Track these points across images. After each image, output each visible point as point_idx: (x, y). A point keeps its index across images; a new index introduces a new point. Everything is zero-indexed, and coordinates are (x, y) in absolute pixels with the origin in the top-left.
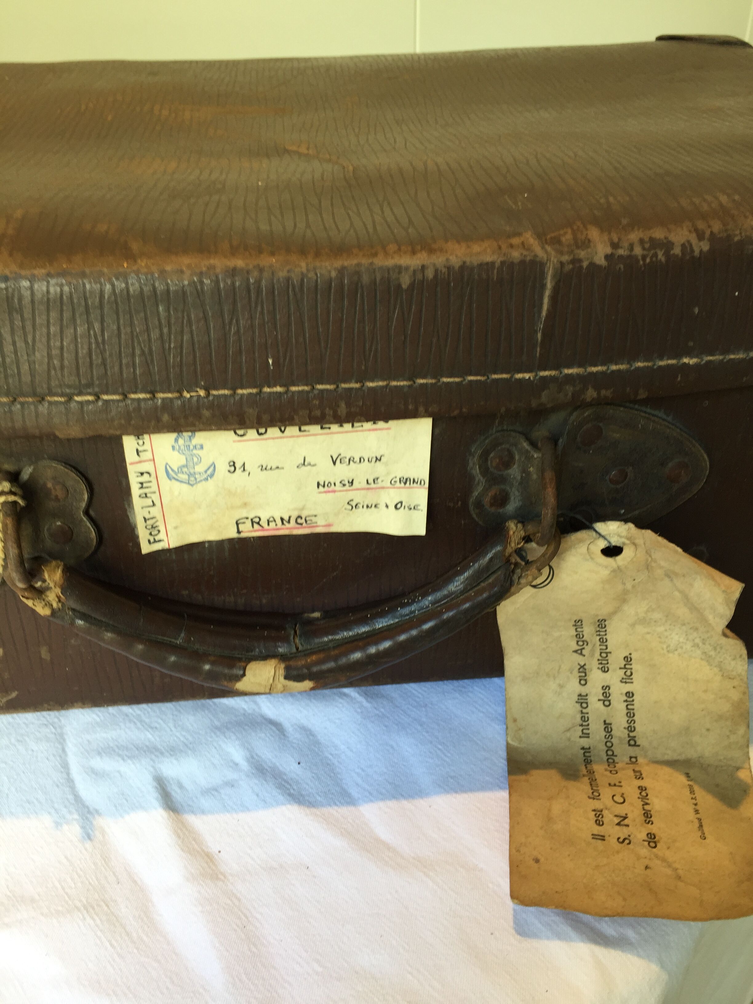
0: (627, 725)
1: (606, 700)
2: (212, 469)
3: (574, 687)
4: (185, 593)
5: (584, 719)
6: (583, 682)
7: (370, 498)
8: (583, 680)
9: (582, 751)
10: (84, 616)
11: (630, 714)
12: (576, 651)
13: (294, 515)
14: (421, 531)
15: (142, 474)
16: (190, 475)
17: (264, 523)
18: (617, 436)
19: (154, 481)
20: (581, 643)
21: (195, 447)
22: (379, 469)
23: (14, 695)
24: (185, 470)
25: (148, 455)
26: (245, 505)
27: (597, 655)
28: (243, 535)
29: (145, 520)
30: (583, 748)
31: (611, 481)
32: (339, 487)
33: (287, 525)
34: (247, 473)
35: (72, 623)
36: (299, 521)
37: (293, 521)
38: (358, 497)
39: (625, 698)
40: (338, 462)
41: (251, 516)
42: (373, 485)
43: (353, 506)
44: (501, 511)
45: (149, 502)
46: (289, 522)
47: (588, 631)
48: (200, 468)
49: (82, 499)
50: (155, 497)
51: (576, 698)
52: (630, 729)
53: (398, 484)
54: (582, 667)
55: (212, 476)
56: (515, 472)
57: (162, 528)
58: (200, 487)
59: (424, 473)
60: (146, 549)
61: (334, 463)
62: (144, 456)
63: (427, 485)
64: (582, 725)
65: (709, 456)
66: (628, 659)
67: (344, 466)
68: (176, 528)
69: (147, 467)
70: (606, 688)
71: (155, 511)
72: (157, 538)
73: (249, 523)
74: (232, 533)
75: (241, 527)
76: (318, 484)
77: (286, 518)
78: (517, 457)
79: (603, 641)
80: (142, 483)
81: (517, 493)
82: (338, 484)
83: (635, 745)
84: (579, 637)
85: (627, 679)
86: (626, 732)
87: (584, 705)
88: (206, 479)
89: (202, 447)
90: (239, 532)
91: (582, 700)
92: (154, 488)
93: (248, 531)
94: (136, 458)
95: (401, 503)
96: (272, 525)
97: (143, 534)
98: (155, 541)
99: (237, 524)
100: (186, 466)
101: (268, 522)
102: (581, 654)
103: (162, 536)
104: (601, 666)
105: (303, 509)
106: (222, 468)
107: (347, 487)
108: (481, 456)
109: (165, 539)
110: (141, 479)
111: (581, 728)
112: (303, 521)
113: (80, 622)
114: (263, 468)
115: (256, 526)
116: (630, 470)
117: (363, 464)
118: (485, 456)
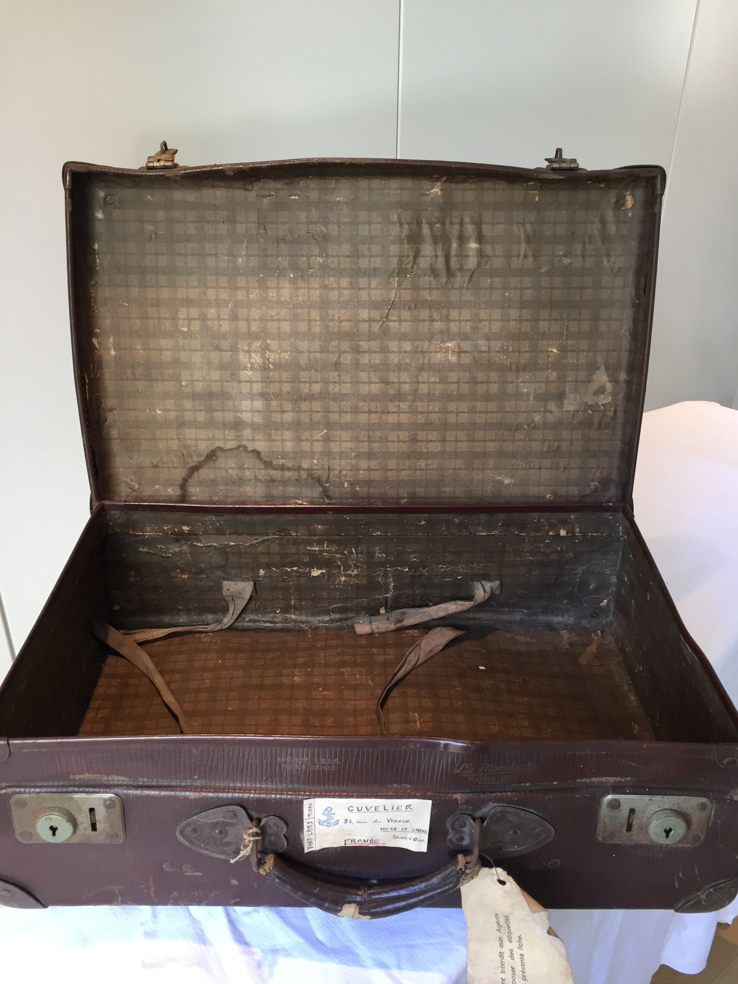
0: (522, 970)
1: (512, 956)
2: (338, 821)
3: (498, 948)
4: (319, 865)
5: (503, 964)
6: (501, 946)
7: (403, 835)
8: (501, 945)
9: (502, 980)
10: (279, 878)
11: (523, 965)
12: (497, 930)
13: (370, 839)
14: (425, 850)
15: (309, 823)
16: (328, 823)
17: (356, 841)
18: (512, 819)
19: (313, 826)
20: (499, 926)
21: (332, 814)
22: (408, 825)
23: (238, 900)
24: (326, 821)
25: (313, 816)
26: (349, 834)
27: (507, 932)
28: (347, 845)
29: (308, 840)
30: (502, 979)
31: (510, 834)
32: (390, 830)
33: (366, 843)
34: (351, 824)
35: (274, 880)
36: (372, 841)
37: (369, 841)
38: (397, 834)
39: (520, 957)
40: (390, 821)
41: (352, 838)
42: (404, 831)
43: (395, 837)
44: (461, 843)
45: (310, 833)
46: (367, 841)
47: (502, 921)
48: (332, 821)
49: (284, 831)
50: (313, 831)
51: (498, 954)
52: (523, 972)
53: (415, 831)
54: (500, 938)
55: (337, 824)
56: (466, 829)
57: (314, 843)
58: (331, 828)
59: (427, 828)
60: (306, 851)
61: (389, 822)
62: (311, 816)
63: (428, 833)
64: (501, 967)
65: (553, 828)
66: (520, 938)
67: (393, 823)
68: (319, 842)
69: (312, 820)
70: (511, 950)
71: (312, 836)
72: (311, 846)
73: (350, 841)
74: (343, 844)
75: (346, 842)
76: (381, 829)
77: (366, 840)
78: (468, 824)
79: (508, 927)
80: (308, 826)
81: (467, 838)
82: (389, 829)
83: (525, 980)
84: (498, 922)
85: (520, 947)
86: (521, 973)
87: (502, 958)
88: (334, 825)
89: (334, 814)
90: (345, 844)
91: (501, 955)
92: (313, 827)
93: (349, 844)
94: (308, 817)
95: (416, 838)
96: (360, 842)
97: (306, 845)
98: (310, 848)
99: (345, 841)
100: (327, 820)
101: (358, 841)
102: (500, 932)
103: (313, 845)
104: (508, 939)
105: (374, 837)
106: (342, 821)
107: (393, 830)
108: (452, 824)
109: (315, 847)
110: (308, 825)
111: (501, 968)
112: (373, 842)
113: (277, 880)
114: (358, 822)
115: (353, 842)
116: (518, 832)
117: (400, 823)
118: (453, 824)
